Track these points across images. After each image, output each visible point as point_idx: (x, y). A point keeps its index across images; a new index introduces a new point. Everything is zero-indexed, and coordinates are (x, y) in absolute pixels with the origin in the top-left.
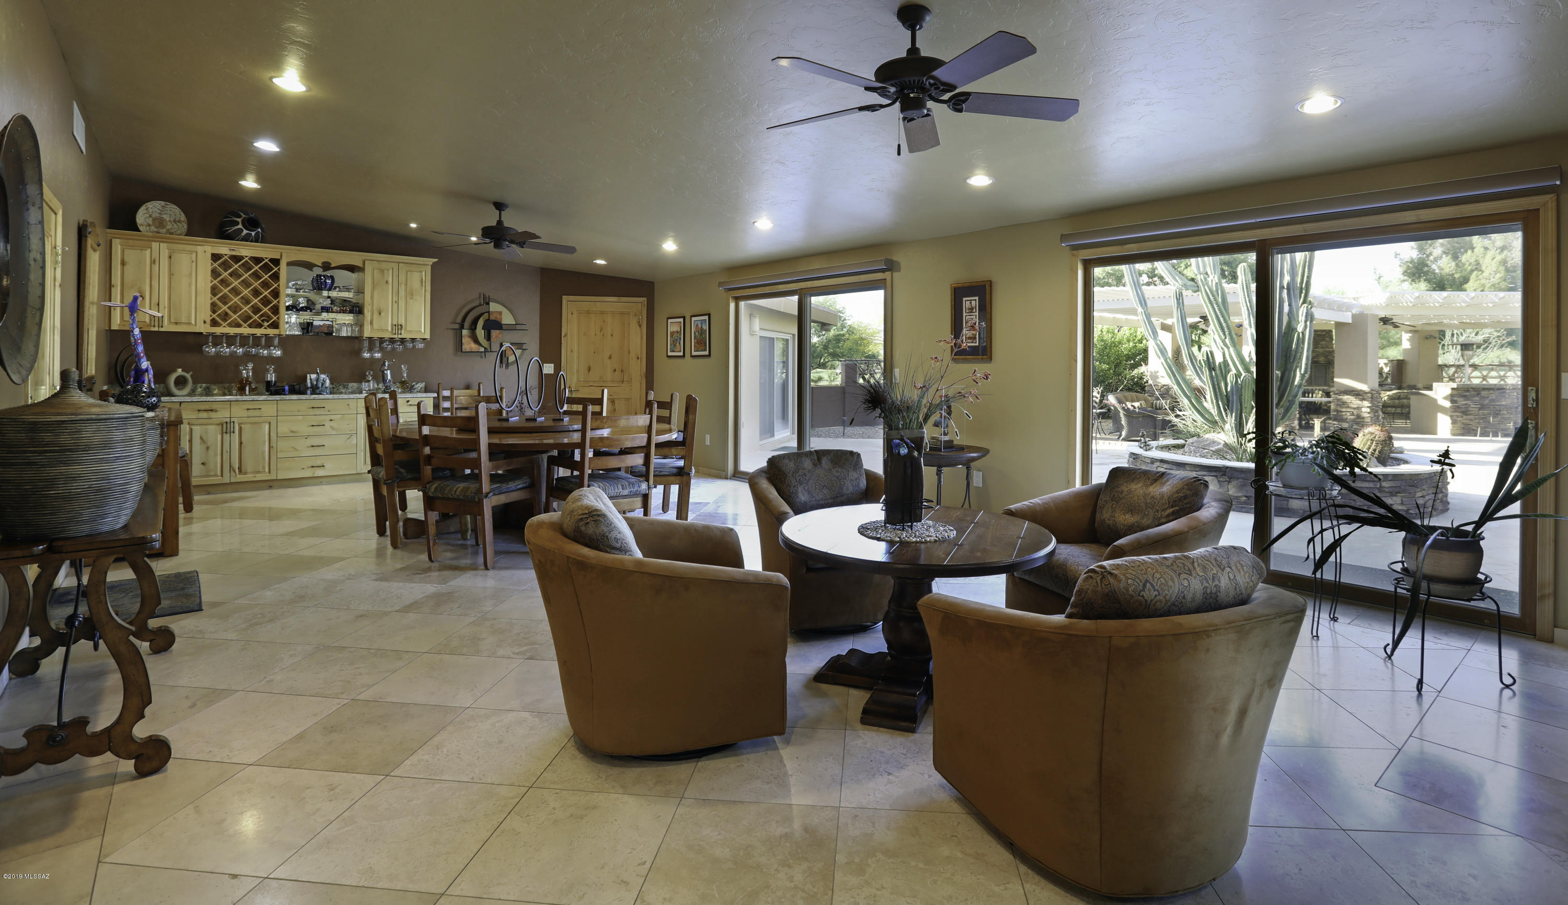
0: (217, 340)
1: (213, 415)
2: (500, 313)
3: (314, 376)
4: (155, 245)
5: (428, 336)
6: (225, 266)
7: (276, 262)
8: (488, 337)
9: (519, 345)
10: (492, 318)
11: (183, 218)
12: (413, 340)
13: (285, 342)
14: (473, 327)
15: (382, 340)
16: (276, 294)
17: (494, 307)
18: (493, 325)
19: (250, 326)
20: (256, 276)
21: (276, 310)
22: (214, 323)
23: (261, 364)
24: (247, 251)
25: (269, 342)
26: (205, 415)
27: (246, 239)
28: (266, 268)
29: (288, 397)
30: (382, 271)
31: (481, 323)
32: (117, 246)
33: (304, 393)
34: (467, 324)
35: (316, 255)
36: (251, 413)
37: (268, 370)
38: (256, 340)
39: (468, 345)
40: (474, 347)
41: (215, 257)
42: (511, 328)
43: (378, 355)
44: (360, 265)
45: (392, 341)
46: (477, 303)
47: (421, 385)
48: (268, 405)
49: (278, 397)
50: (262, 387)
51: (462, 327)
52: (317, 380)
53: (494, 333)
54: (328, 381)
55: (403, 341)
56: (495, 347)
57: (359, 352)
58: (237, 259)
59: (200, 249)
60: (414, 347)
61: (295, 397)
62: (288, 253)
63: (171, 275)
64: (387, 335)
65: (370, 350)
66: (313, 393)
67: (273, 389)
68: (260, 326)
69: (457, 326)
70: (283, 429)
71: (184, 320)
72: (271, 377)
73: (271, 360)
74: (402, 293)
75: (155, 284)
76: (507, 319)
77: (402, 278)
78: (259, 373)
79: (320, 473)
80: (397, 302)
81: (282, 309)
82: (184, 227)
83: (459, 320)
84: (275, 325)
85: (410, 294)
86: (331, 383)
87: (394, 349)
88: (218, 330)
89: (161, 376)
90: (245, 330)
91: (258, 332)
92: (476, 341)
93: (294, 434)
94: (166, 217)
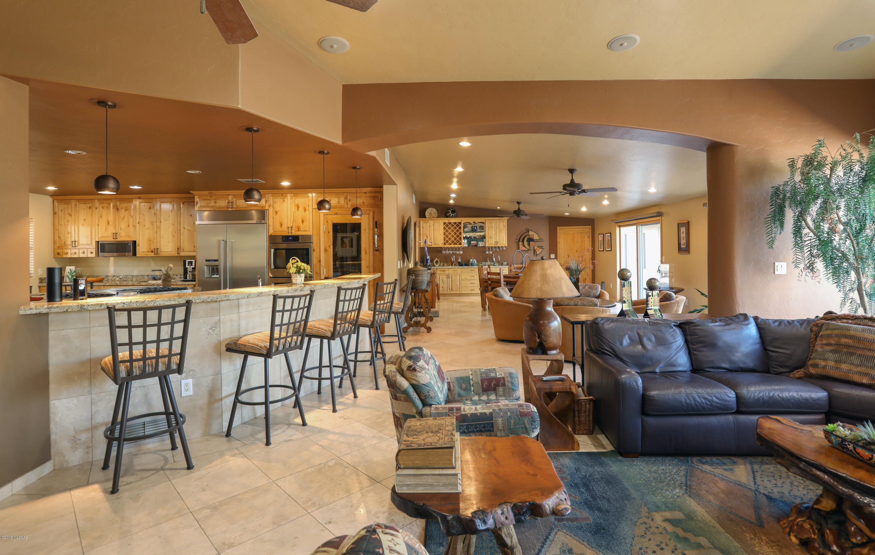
0: (445, 249)
1: (445, 272)
2: (533, 235)
3: (471, 260)
4: (430, 221)
5: (506, 245)
6: (447, 226)
7: (460, 223)
8: (529, 245)
9: (541, 247)
10: (530, 237)
11: (436, 212)
12: (502, 247)
13: (464, 249)
14: (523, 241)
15: (492, 247)
16: (460, 233)
17: (531, 233)
18: (530, 240)
19: (454, 244)
20: (455, 228)
21: (460, 239)
22: (445, 244)
23: (457, 256)
24: (453, 220)
25: (459, 249)
26: (442, 272)
27: (452, 217)
28: (458, 225)
29: (464, 267)
30: (491, 223)
31: (526, 239)
32: (421, 222)
33: (468, 266)
34: (521, 240)
35: (471, 220)
36: (454, 272)
37: (459, 258)
38: (456, 249)
39: (522, 248)
40: (524, 248)
41: (445, 223)
42: (537, 241)
43: (491, 253)
44: (484, 222)
45: (495, 247)
46: (525, 232)
47: (505, 263)
48: (459, 270)
49: (461, 267)
50: (458, 264)
51: (519, 241)
52: (473, 261)
53: (531, 243)
54: (476, 262)
55: (499, 247)
56: (532, 248)
57: (485, 252)
58: (450, 223)
59: (441, 221)
60: (502, 249)
61: (466, 267)
62: (463, 220)
63: (434, 230)
64: (493, 246)
65: (489, 251)
66: (471, 266)
67: (460, 264)
68: (456, 244)
69: (518, 241)
70: (463, 277)
71: (437, 243)
72: (460, 260)
73: (459, 255)
74: (498, 230)
75: (430, 233)
76: (536, 237)
77: (498, 225)
78: (457, 259)
79: (473, 292)
80: (496, 234)
81: (462, 238)
82: (436, 215)
83: (518, 239)
84: (460, 244)
85: (500, 231)
86: (477, 262)
87: (496, 250)
88: (446, 246)
89: (432, 261)
90: (453, 246)
91: (456, 246)
92: (524, 246)
93: (466, 279)
94: (432, 212)
